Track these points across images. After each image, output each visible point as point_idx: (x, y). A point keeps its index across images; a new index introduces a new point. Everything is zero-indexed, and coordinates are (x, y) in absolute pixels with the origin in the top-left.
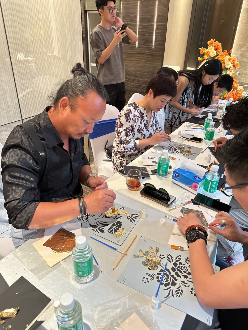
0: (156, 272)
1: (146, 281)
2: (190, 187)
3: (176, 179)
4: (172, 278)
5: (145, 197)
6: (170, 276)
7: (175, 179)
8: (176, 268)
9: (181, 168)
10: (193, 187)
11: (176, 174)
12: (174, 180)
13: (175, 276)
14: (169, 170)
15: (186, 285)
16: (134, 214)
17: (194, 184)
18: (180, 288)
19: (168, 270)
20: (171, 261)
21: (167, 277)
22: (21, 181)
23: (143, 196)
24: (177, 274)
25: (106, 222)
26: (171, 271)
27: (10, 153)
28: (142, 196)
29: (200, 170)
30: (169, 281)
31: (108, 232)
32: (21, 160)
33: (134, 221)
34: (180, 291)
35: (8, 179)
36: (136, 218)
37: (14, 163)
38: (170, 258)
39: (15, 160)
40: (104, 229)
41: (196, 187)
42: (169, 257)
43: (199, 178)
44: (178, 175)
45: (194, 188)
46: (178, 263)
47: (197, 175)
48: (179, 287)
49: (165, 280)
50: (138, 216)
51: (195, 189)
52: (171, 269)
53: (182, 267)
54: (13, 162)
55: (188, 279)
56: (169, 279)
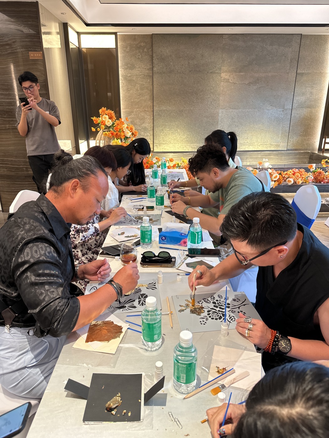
0: (206, 314)
1: (204, 323)
2: (180, 245)
3: (163, 242)
4: (220, 312)
5: (147, 267)
6: (217, 312)
8: (217, 305)
9: (164, 230)
10: (182, 244)
11: (162, 238)
13: (221, 310)
15: (233, 312)
16: (150, 284)
17: (182, 241)
18: (231, 316)
19: (213, 309)
20: (209, 302)
21: (216, 313)
23: (145, 266)
24: (220, 308)
25: (131, 300)
26: (215, 308)
27: (31, 248)
28: (143, 267)
29: (184, 227)
30: (220, 315)
31: (140, 305)
33: (156, 288)
34: (232, 317)
35: (35, 279)
36: (155, 286)
37: (41, 259)
38: (207, 300)
39: (41, 255)
40: (133, 305)
41: (185, 243)
42: (205, 300)
43: (185, 234)
45: (183, 245)
46: (215, 301)
47: (181, 232)
48: (230, 316)
49: (217, 316)
50: (155, 283)
51: (185, 245)
52: (214, 307)
53: (220, 302)
54: (39, 258)
55: (231, 308)
56: (219, 314)
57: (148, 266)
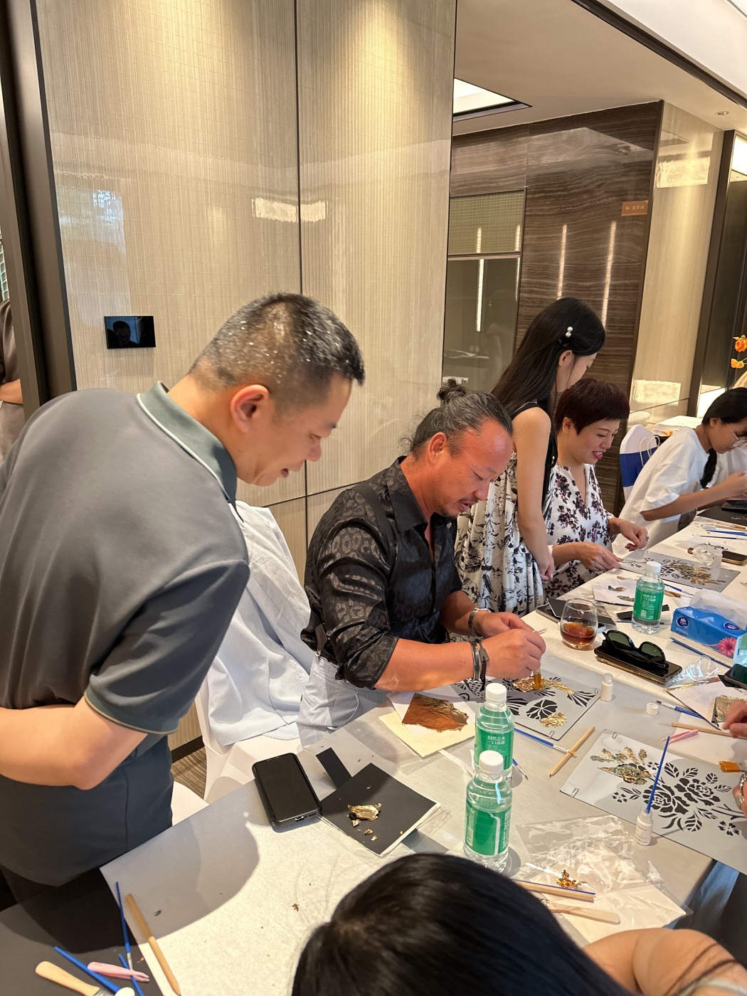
0: (642, 788)
1: (622, 798)
2: (717, 649)
3: (680, 630)
4: (676, 801)
5: (606, 663)
6: (672, 797)
7: (677, 632)
8: (686, 787)
9: (694, 605)
10: (722, 648)
11: (680, 619)
12: (675, 634)
13: (685, 799)
14: (663, 614)
15: (709, 815)
16: (583, 693)
17: (725, 640)
18: (696, 819)
19: (669, 789)
20: (675, 774)
21: (666, 799)
22: (362, 590)
23: (603, 660)
24: (688, 796)
25: (521, 699)
26: (675, 790)
27: (342, 537)
28: (598, 661)
30: (672, 804)
31: (528, 715)
32: (363, 551)
33: (585, 704)
34: (696, 823)
35: (338, 586)
36: (588, 700)
37: (351, 555)
38: (673, 770)
39: (352, 550)
40: (517, 709)
41: (730, 647)
42: (671, 768)
43: (738, 628)
44: (687, 622)
45: (725, 651)
46: (690, 779)
47: (731, 620)
48: (693, 817)
49: (663, 803)
50: (593, 696)
51: (729, 653)
52: (675, 786)
53: (698, 787)
54: (349, 553)
55: (712, 807)
56: (671, 802)
57: (609, 663)
